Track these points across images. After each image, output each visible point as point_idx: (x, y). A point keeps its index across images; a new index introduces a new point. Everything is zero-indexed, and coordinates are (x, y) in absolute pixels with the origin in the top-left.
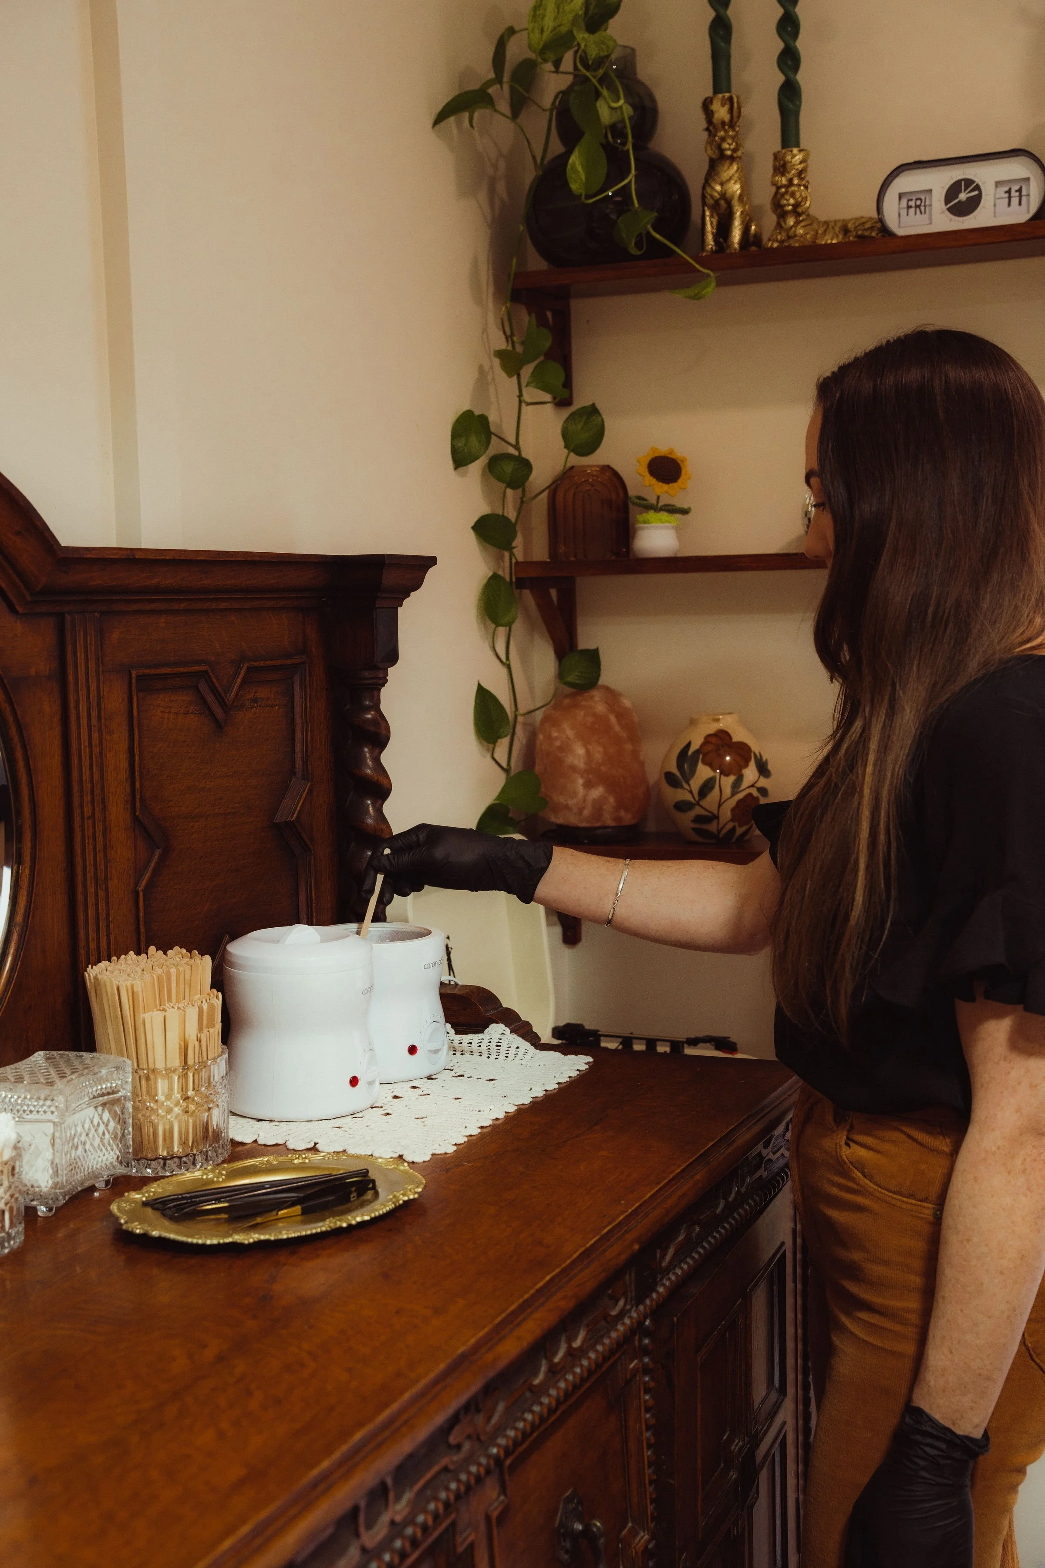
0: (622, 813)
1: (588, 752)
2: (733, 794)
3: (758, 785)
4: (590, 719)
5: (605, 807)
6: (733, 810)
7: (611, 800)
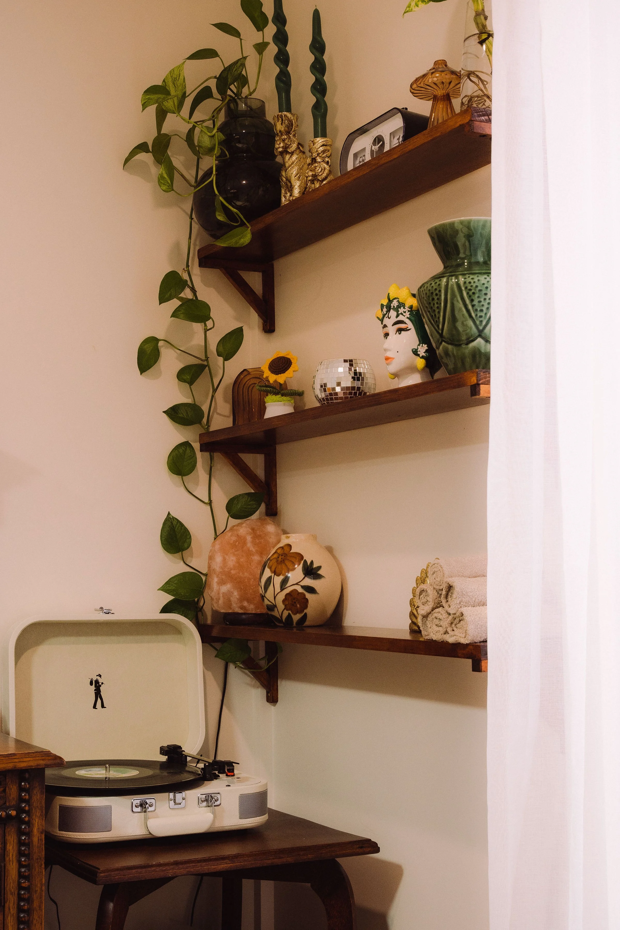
0: (245, 604)
1: (224, 560)
2: (282, 589)
3: (302, 584)
4: (234, 538)
5: (232, 598)
6: (283, 601)
7: (236, 593)
